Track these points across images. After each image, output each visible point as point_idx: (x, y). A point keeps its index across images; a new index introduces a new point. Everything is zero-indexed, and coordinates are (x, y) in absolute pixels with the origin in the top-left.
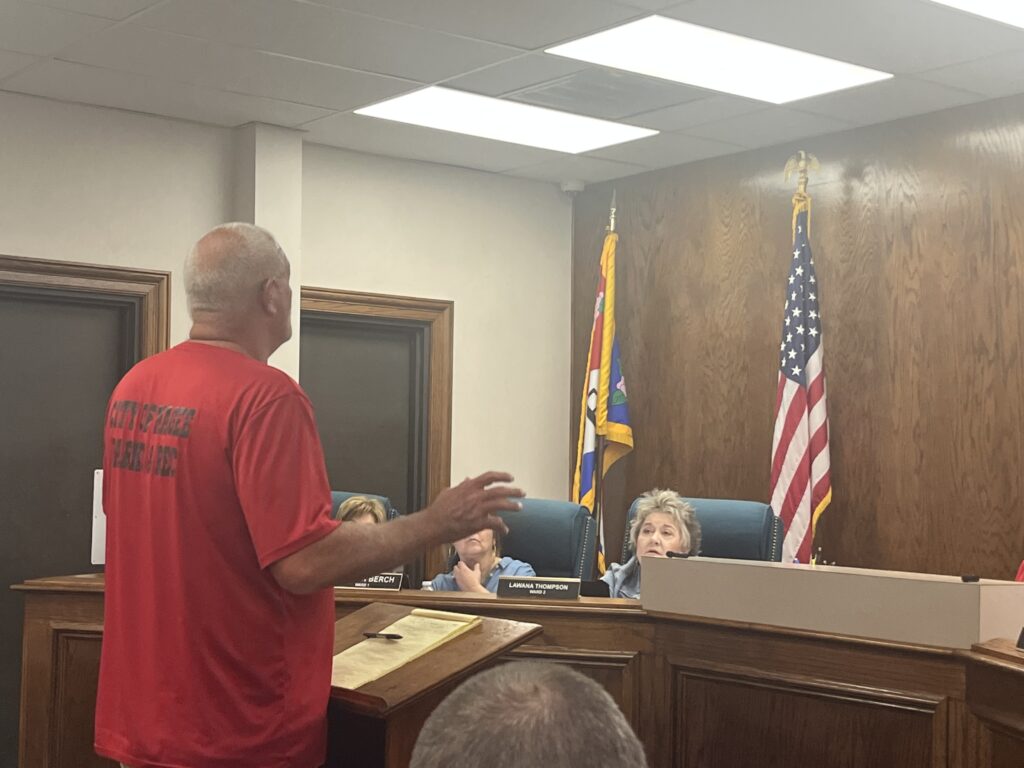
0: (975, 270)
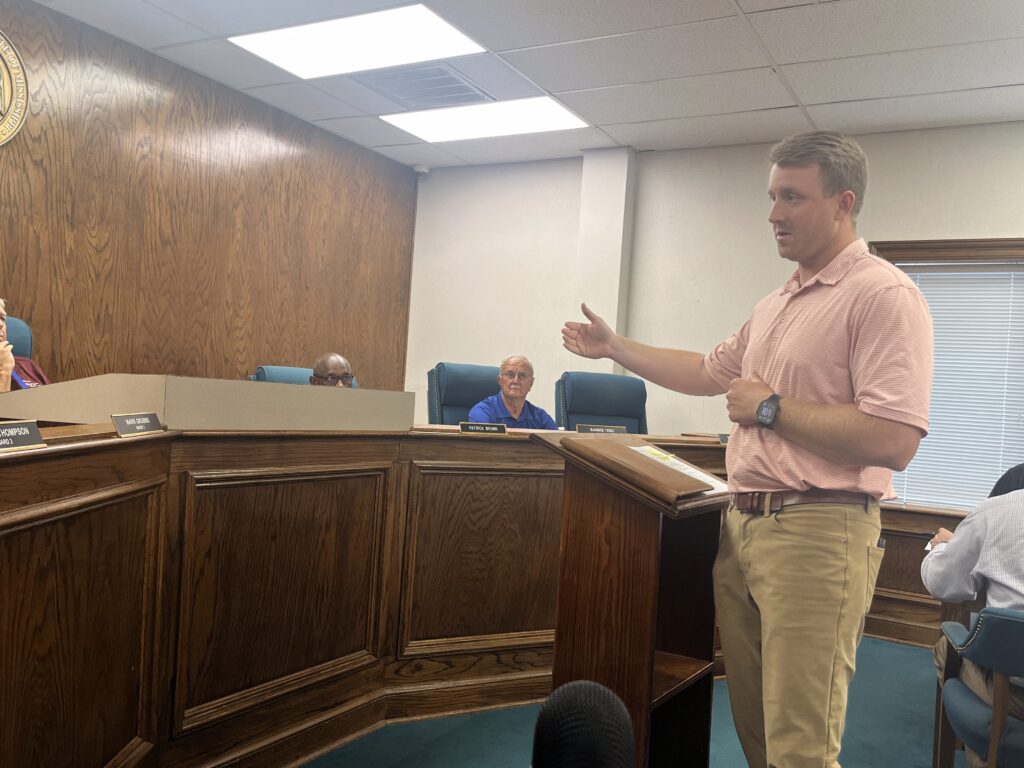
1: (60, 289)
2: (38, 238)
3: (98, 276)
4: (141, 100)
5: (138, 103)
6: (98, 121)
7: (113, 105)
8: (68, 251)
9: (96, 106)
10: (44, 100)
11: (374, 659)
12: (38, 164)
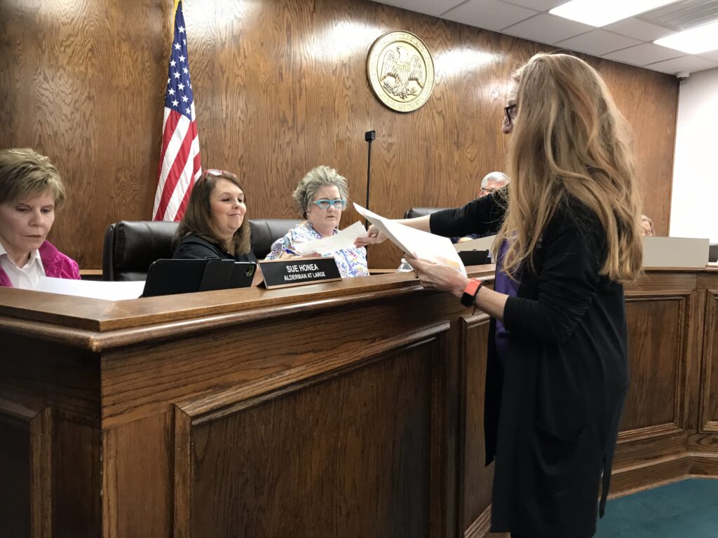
1: (452, 185)
2: (440, 157)
3: (471, 176)
4: (494, 63)
5: (492, 65)
6: (470, 83)
7: (478, 70)
8: (455, 163)
9: (469, 72)
10: (442, 75)
11: (681, 430)
12: (440, 113)
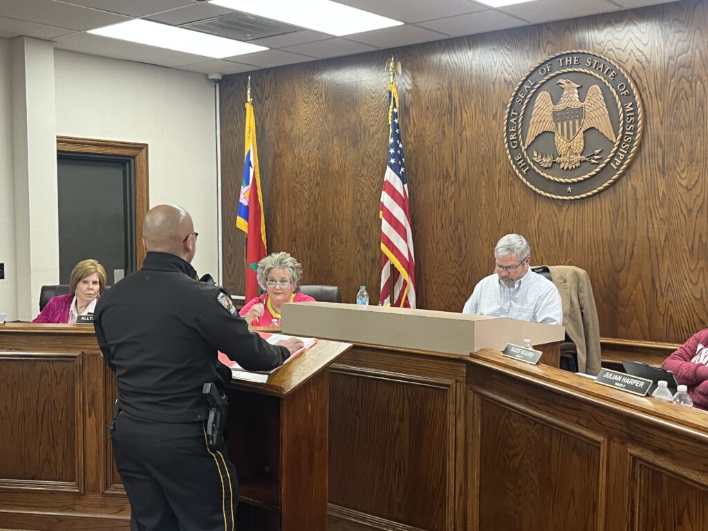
0: (444, 132)
1: (656, 226)
3: (690, 211)
6: (683, 79)
8: (661, 195)
9: (680, 67)
